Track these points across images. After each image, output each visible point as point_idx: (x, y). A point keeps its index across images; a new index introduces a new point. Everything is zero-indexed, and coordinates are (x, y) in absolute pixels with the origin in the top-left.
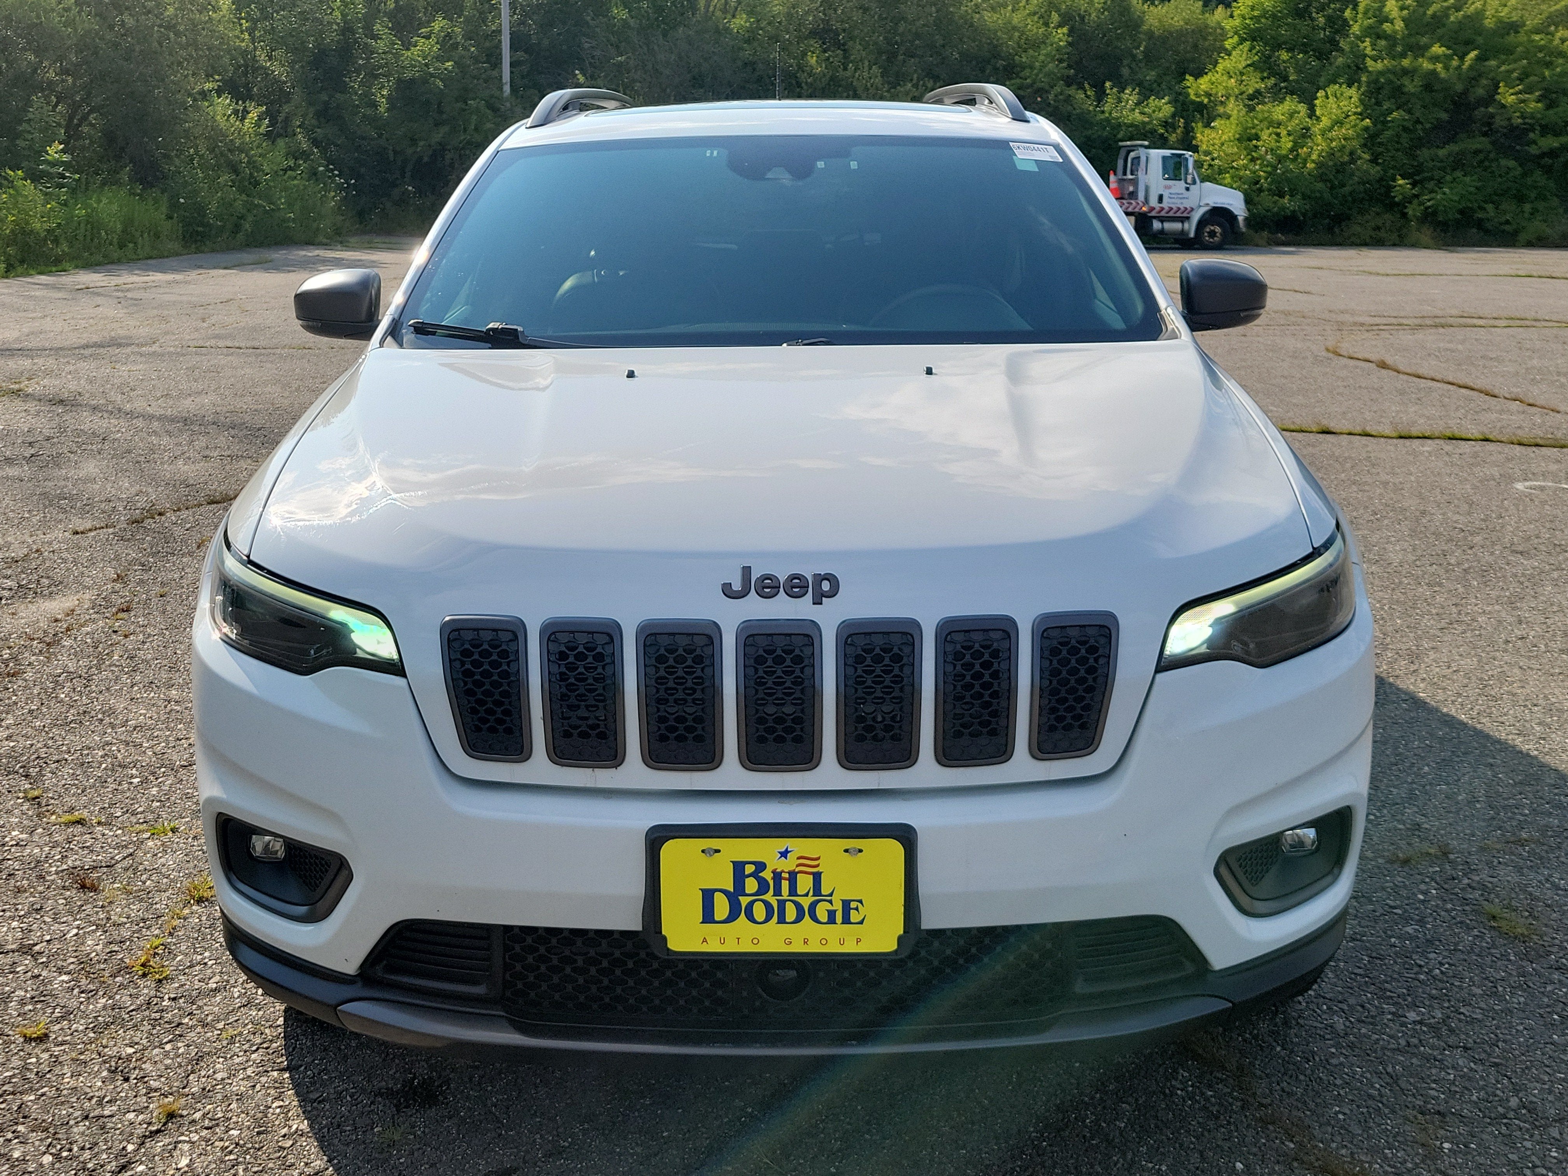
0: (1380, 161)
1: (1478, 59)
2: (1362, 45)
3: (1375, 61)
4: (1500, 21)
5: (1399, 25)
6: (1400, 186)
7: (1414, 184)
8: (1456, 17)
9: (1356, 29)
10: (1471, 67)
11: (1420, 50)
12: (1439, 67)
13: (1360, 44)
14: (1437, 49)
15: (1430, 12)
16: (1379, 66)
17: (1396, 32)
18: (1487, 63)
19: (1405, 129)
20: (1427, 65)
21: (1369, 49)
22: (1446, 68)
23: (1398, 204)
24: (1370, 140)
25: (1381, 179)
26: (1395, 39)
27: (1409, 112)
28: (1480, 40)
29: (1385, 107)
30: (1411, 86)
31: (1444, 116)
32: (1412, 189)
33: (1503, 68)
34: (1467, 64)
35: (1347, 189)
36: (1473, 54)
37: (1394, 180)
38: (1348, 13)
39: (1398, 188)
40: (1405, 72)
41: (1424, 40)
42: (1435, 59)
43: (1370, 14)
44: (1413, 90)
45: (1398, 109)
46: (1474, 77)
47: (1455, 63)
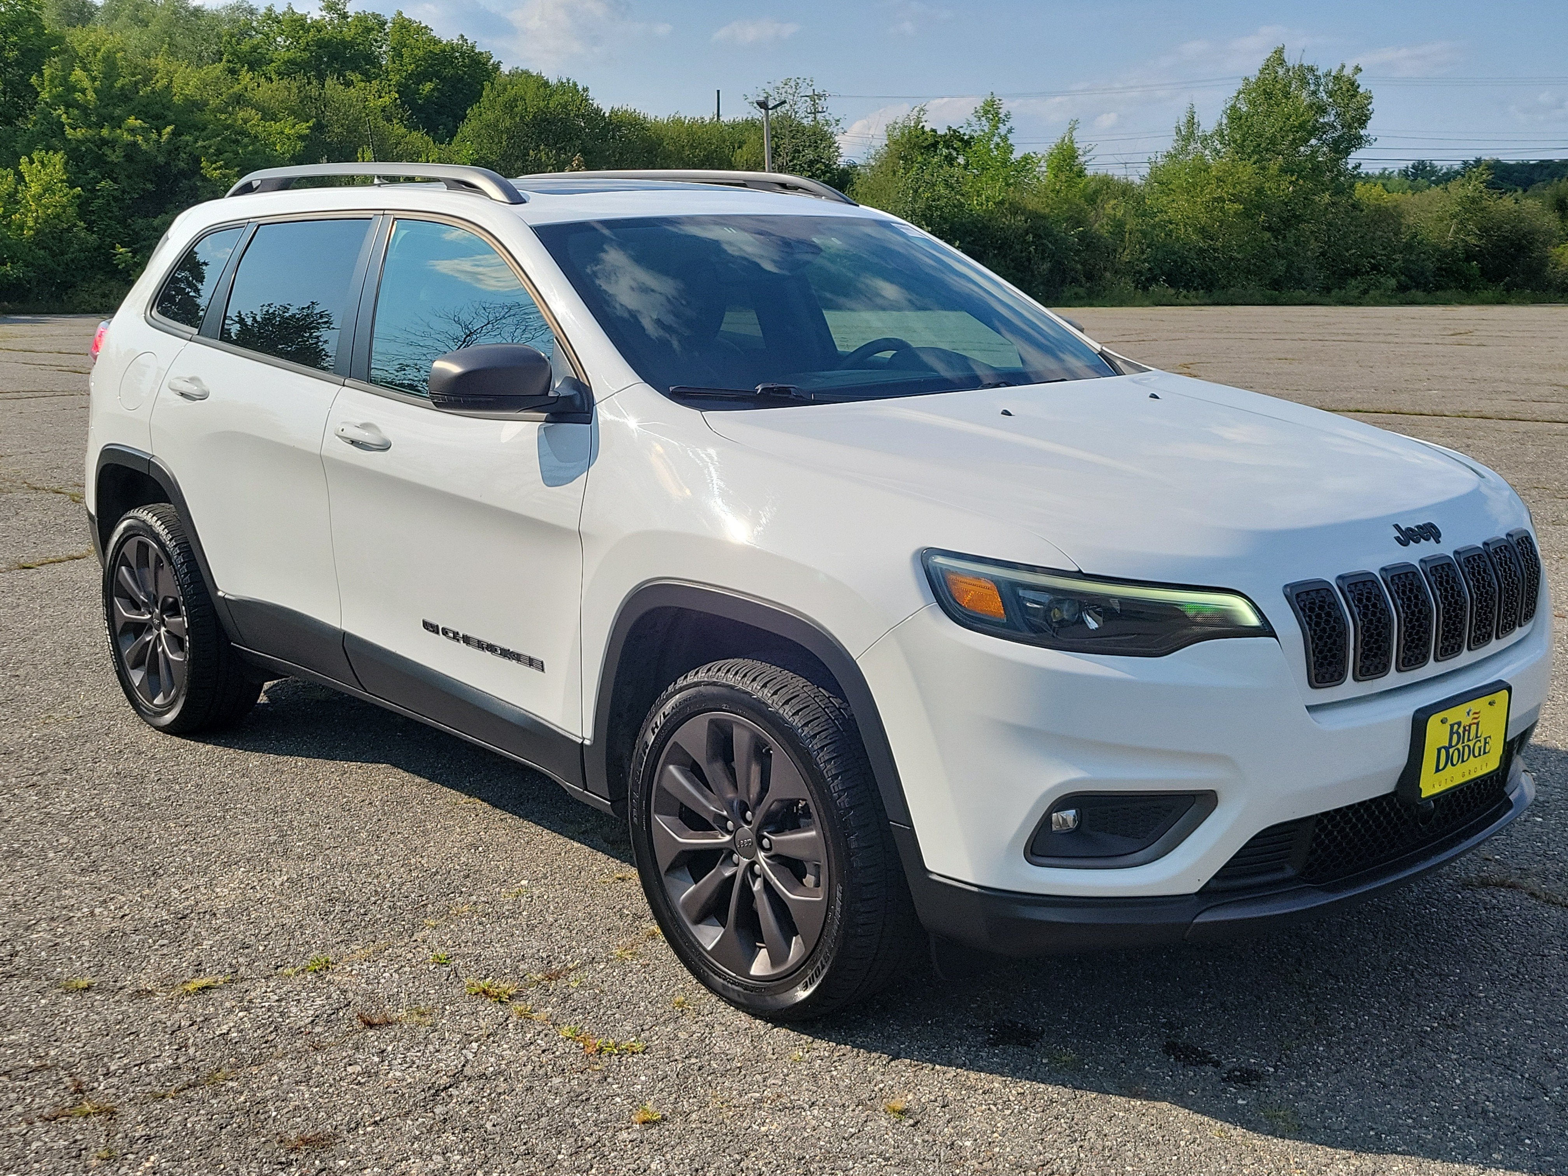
0: (95, 229)
1: (174, 133)
2: (55, 113)
3: (75, 129)
4: (186, 98)
5: (91, 96)
6: (121, 254)
7: (135, 252)
8: (146, 92)
9: (45, 95)
10: (169, 141)
11: (117, 123)
12: (139, 138)
13: (53, 112)
14: (132, 121)
15: (118, 84)
16: (80, 133)
17: (88, 101)
18: (182, 138)
19: (115, 199)
20: (127, 137)
21: (64, 116)
22: (146, 140)
23: (121, 272)
24: (83, 206)
25: (99, 247)
26: (87, 108)
27: (115, 180)
28: (171, 116)
29: (91, 176)
30: (114, 156)
31: (150, 186)
32: (133, 257)
33: (200, 143)
34: (165, 138)
35: (69, 256)
36: (169, 129)
37: (114, 248)
38: (34, 80)
39: (119, 256)
40: (104, 142)
41: (118, 112)
42: (132, 131)
43: (57, 82)
44: (116, 161)
45: (104, 178)
46: (174, 150)
47: (154, 136)
